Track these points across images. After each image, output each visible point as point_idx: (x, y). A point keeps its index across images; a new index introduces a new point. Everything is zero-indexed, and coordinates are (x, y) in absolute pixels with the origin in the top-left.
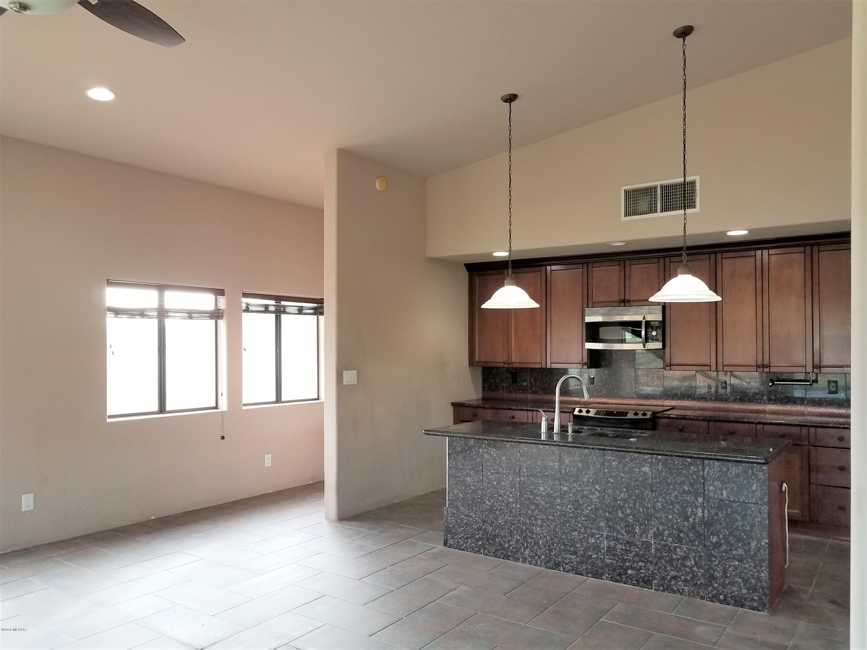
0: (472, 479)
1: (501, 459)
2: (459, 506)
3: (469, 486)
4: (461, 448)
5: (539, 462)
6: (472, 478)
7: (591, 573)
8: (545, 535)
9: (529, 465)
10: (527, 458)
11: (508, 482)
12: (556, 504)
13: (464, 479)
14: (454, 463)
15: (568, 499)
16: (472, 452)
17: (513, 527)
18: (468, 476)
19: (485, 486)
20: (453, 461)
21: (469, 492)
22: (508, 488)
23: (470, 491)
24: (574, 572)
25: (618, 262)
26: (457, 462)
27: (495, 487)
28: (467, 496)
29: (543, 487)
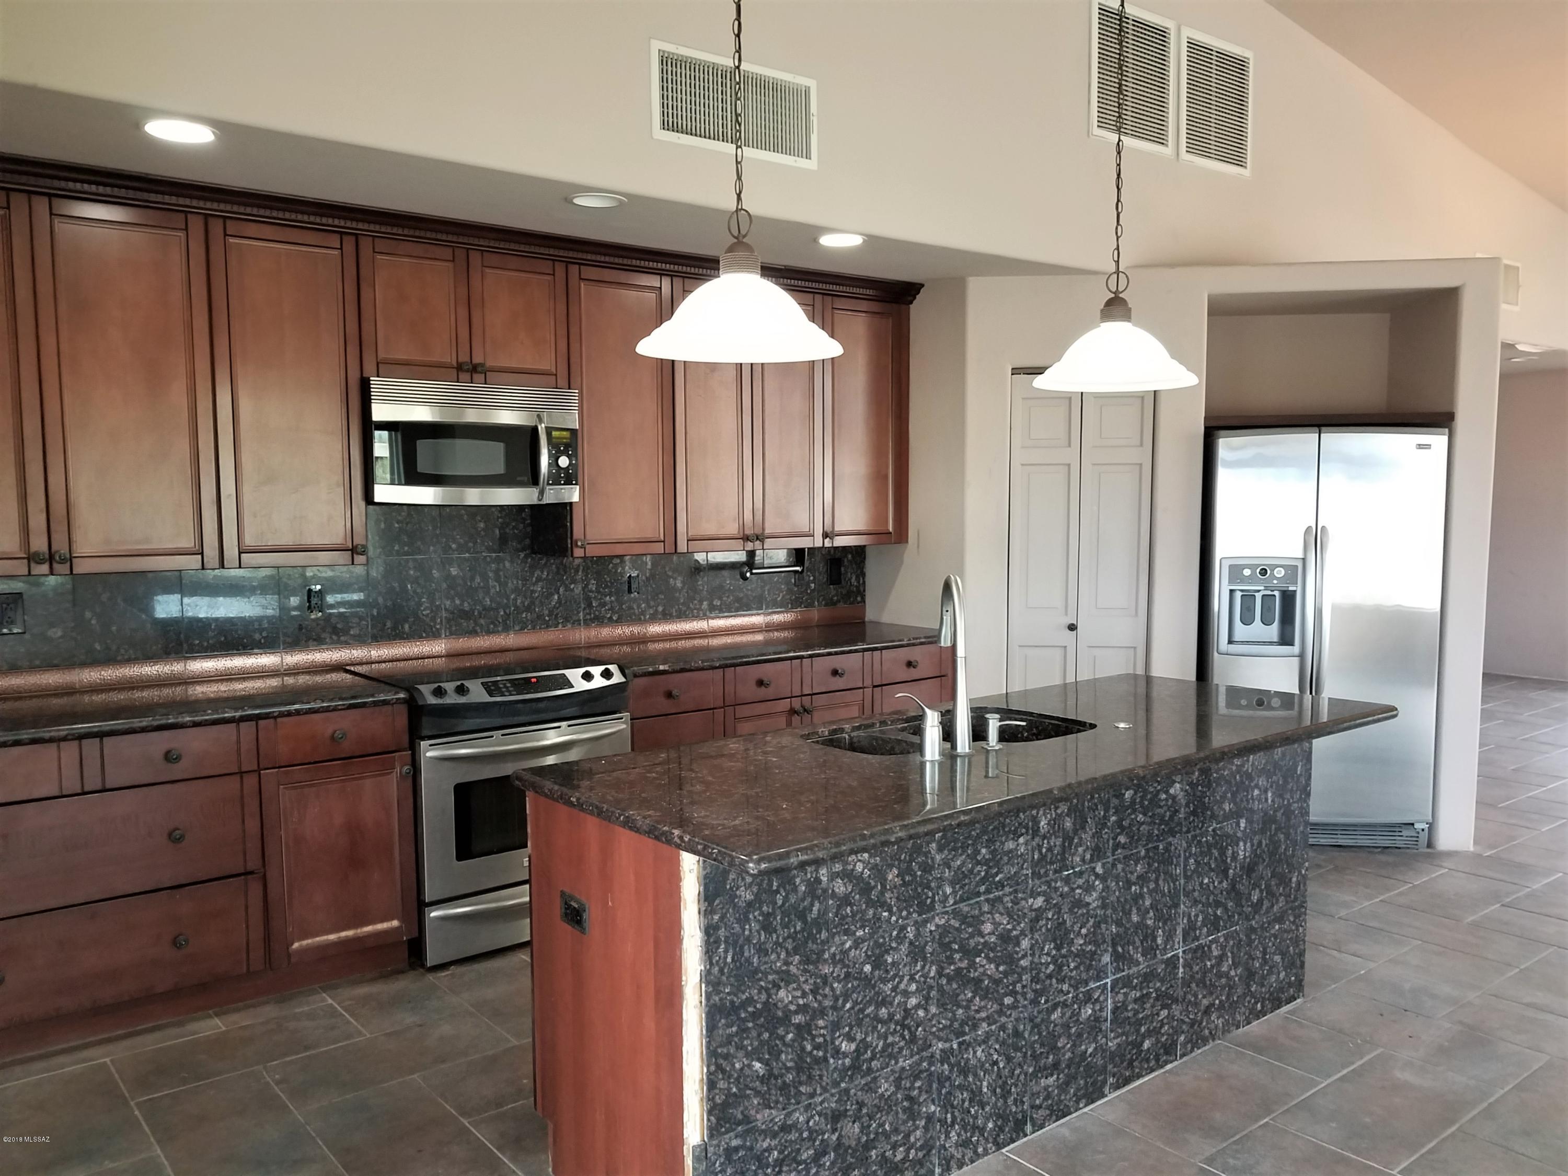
0: (794, 989)
1: (886, 880)
2: (753, 1112)
3: (788, 1015)
4: (755, 889)
5: (984, 851)
6: (795, 985)
7: (1084, 1096)
8: (995, 1057)
9: (959, 868)
10: (955, 849)
11: (904, 948)
12: (1020, 955)
13: (766, 1004)
14: (729, 960)
15: (1044, 930)
16: (795, 889)
17: (918, 1084)
18: (782, 984)
19: (838, 993)
20: (726, 951)
21: (784, 1044)
22: (905, 965)
23: (790, 1036)
24: (1054, 1118)
25: (450, 251)
26: (742, 947)
27: (867, 981)
28: (778, 1059)
29: (991, 921)
